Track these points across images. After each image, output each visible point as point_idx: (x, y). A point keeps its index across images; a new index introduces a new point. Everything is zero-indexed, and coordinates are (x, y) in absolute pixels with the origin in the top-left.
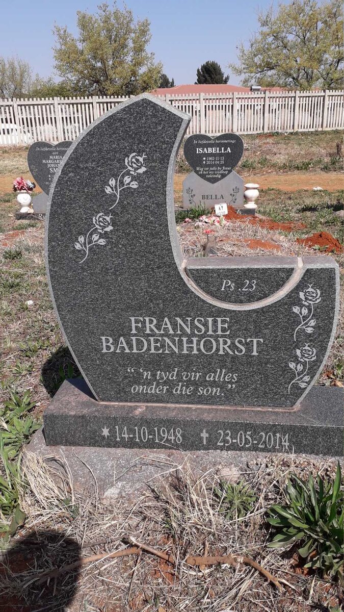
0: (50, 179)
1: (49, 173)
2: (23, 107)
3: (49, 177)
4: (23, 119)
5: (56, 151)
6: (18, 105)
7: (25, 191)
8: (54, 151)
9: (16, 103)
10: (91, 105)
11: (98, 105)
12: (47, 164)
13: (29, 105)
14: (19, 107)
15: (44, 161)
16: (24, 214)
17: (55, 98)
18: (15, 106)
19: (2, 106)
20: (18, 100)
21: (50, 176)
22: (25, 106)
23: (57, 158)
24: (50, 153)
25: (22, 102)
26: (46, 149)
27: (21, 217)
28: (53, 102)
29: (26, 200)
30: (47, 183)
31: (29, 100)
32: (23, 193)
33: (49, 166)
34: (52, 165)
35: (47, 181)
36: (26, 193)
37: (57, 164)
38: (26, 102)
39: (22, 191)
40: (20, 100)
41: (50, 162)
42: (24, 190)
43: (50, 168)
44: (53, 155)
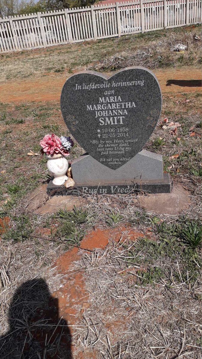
0: (99, 135)
1: (98, 126)
2: (17, 22)
3: (97, 133)
4: (17, 30)
5: (111, 88)
6: (13, 21)
7: (60, 155)
8: (107, 89)
9: (11, 19)
10: (63, 16)
11: (69, 15)
12: (94, 112)
13: (21, 20)
14: (14, 22)
15: (89, 108)
16: (59, 187)
17: (38, 13)
18: (11, 22)
19: (2, 22)
20: (12, 16)
21: (99, 131)
22: (18, 21)
23: (112, 100)
24: (100, 92)
25: (16, 18)
26: (94, 87)
27: (56, 192)
28: (37, 16)
29: (61, 168)
30: (94, 142)
31: (20, 16)
32: (57, 158)
33: (97, 114)
34: (104, 114)
35: (95, 139)
36: (60, 158)
37: (112, 110)
38: (18, 18)
39: (55, 156)
40: (14, 17)
41: (99, 108)
42: (57, 154)
43: (99, 117)
44: (105, 96)
